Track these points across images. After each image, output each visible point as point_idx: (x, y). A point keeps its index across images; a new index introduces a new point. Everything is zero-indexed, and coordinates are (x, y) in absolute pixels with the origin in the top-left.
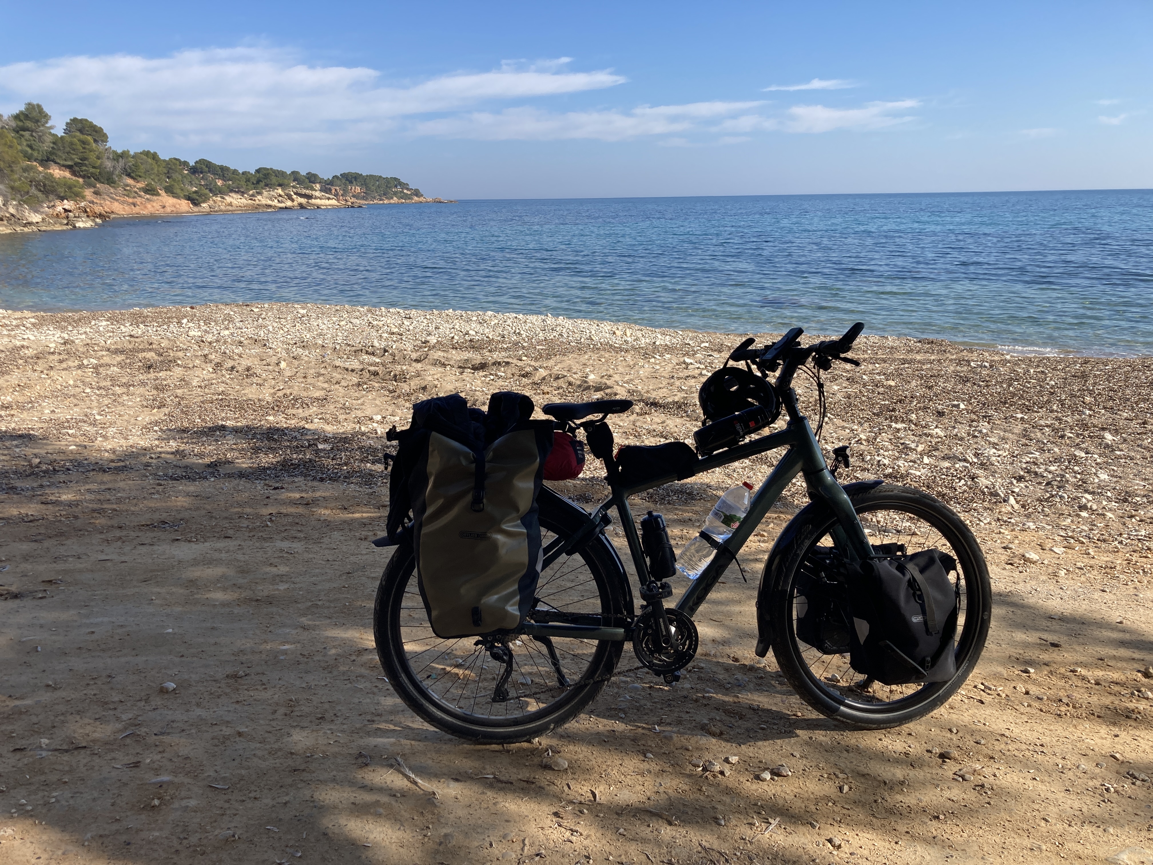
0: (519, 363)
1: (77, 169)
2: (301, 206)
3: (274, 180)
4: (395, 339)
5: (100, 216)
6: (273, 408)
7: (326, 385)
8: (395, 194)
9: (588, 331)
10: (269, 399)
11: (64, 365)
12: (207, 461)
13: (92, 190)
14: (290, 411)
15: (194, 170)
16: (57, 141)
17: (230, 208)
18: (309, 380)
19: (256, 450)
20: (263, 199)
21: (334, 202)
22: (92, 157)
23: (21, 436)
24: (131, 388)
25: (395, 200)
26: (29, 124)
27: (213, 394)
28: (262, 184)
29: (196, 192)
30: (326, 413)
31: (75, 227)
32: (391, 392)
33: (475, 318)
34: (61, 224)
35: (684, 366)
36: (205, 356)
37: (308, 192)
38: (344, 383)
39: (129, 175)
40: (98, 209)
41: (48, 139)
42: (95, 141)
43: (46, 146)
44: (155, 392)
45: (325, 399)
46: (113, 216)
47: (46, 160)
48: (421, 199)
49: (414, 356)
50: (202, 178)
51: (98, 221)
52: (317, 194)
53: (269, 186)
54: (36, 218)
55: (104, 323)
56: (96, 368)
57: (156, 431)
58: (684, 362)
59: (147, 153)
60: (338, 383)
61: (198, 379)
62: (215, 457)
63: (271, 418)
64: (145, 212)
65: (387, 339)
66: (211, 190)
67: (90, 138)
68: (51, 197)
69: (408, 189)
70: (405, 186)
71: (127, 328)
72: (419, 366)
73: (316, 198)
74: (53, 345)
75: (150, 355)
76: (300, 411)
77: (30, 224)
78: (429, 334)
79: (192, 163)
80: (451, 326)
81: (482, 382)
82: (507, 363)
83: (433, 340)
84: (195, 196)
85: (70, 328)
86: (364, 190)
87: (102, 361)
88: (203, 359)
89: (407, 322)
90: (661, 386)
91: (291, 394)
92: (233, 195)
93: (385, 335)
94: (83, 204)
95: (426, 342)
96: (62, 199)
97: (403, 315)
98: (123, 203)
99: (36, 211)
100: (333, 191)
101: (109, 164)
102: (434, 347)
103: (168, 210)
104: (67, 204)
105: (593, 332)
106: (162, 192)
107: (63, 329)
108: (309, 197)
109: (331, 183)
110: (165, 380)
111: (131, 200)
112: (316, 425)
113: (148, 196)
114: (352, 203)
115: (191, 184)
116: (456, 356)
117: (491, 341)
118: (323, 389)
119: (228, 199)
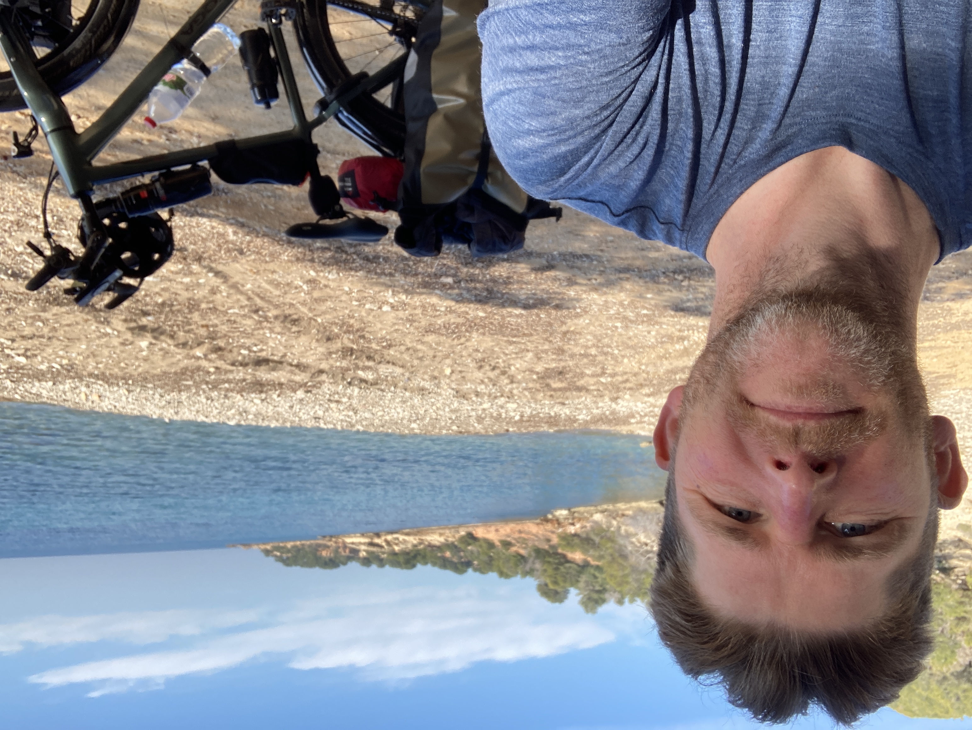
0: (220, 363)
1: (562, 560)
2: (378, 535)
3: (401, 559)
4: (336, 396)
5: (547, 521)
6: (475, 325)
7: (420, 347)
8: (289, 551)
9: (130, 400)
10: (475, 335)
11: (625, 377)
12: (552, 273)
13: (552, 543)
14: (461, 320)
15: (468, 564)
16: (575, 583)
17: (442, 531)
18: (431, 353)
19: (507, 281)
20: (412, 540)
21: (348, 540)
22: (550, 571)
23: (682, 310)
24: (582, 352)
25: (289, 545)
26: (595, 596)
27: (519, 343)
28: (412, 554)
29: (469, 544)
30: (431, 316)
31: (569, 510)
32: (363, 337)
33: (250, 417)
34: (578, 512)
35: (29, 353)
36: (512, 382)
37: (372, 549)
38: (403, 348)
39: (522, 557)
40: (549, 526)
41: (582, 584)
42: (546, 585)
43: (584, 578)
44: (566, 347)
45: (427, 332)
46: (538, 521)
47: (585, 566)
48: (263, 547)
49: (324, 377)
50: (461, 558)
51: (550, 516)
52: (363, 547)
53: (405, 553)
54: (598, 517)
55: (581, 417)
56: (603, 373)
57: (580, 307)
58: (27, 357)
59: (507, 576)
60: (408, 349)
61: (526, 359)
62: (544, 277)
63: (481, 314)
64: (512, 525)
65: (344, 395)
66: (456, 547)
67: (551, 586)
68: (584, 535)
69: (276, 556)
70: (280, 559)
71: (565, 412)
72: (324, 366)
73: (364, 544)
74: (627, 397)
75: (556, 385)
76: (452, 321)
77: (603, 512)
78: (301, 400)
79: (470, 571)
80: (277, 409)
81: (266, 344)
82: (233, 364)
83: (300, 394)
84: (470, 541)
85: (608, 413)
86: (318, 553)
87: (595, 379)
88: (515, 380)
89: (320, 413)
90: (67, 328)
91: (454, 339)
92: (437, 544)
93: (345, 400)
94: (560, 530)
95: (307, 392)
96: (576, 535)
97: (321, 421)
98: (529, 533)
99: (596, 522)
100: (347, 551)
101: (538, 566)
102: (301, 386)
103: (493, 529)
104: (572, 530)
105: (124, 399)
106: (497, 543)
107: (613, 413)
108: (371, 544)
109: (349, 559)
110: (553, 360)
111: (523, 535)
112: (443, 304)
113: (509, 539)
114: (330, 540)
115: (472, 552)
116: (281, 376)
117: (240, 391)
118: (423, 343)
119: (442, 539)
